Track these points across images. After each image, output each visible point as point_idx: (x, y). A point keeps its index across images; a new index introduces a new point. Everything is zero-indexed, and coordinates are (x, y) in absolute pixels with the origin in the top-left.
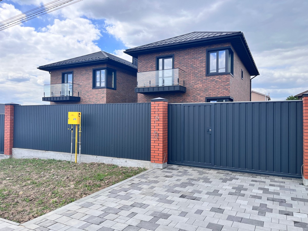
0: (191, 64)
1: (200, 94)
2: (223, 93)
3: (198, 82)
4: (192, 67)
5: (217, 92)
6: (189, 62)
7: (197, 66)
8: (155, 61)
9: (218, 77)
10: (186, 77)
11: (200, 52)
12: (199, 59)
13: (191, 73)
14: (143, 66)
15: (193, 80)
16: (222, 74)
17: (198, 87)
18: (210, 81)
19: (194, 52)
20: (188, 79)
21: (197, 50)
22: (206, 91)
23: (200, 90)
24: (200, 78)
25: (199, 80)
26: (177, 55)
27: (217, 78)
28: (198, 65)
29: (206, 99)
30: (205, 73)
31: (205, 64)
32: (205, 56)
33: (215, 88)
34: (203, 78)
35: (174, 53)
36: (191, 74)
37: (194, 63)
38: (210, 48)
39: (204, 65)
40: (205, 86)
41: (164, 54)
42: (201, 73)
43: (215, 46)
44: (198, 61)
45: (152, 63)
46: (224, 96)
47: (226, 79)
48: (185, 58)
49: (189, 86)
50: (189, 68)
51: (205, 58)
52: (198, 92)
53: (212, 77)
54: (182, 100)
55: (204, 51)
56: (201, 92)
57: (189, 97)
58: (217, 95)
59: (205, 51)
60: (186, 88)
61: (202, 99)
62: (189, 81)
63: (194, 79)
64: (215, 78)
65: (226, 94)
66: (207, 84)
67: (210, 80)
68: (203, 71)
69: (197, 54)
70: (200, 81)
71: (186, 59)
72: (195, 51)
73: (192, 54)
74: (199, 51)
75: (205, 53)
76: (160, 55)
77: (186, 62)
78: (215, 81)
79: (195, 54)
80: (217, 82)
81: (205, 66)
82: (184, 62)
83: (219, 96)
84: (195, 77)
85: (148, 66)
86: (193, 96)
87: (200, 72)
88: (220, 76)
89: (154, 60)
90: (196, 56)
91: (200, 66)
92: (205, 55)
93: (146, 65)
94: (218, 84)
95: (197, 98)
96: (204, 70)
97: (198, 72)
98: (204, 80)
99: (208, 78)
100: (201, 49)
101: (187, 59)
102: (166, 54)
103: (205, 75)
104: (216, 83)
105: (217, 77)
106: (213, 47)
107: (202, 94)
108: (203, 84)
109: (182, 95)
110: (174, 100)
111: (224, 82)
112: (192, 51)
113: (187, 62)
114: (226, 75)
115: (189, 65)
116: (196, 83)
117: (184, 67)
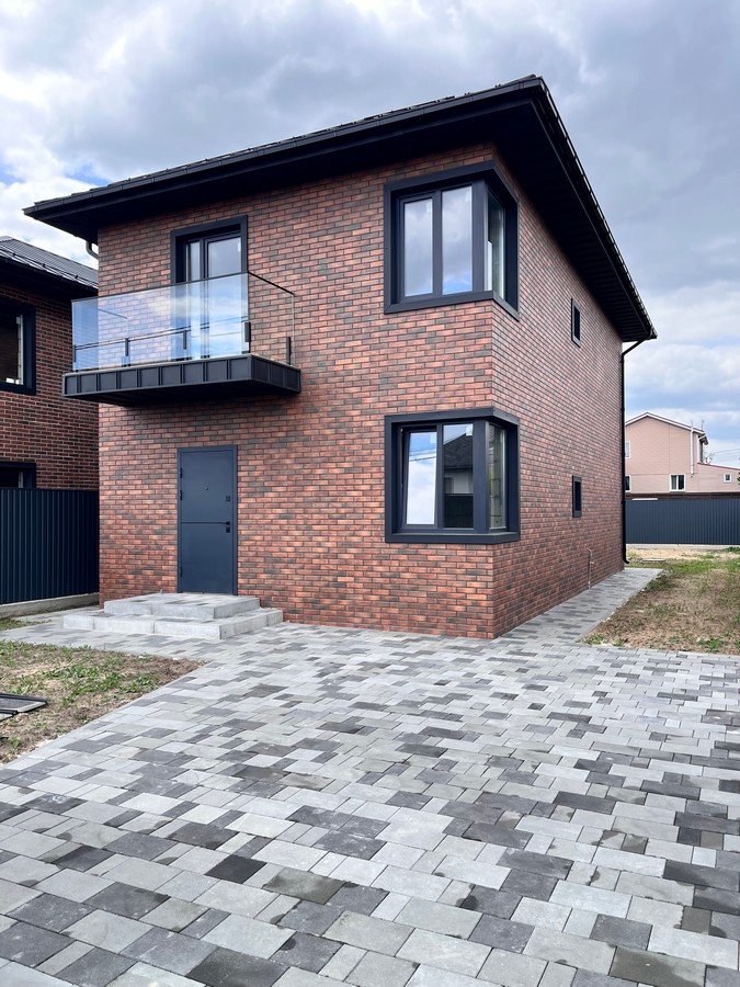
0: (319, 256)
1: (359, 401)
2: (460, 393)
3: (352, 344)
4: (324, 272)
5: (437, 389)
6: (312, 252)
7: (346, 269)
8: (169, 251)
9: (442, 315)
10: (299, 321)
11: (359, 197)
12: (355, 233)
13: (319, 302)
14: (121, 275)
15: (329, 334)
16: (458, 300)
17: (351, 367)
18: (407, 337)
19: (330, 203)
20: (307, 332)
21: (345, 188)
22: (386, 387)
23: (362, 382)
24: (362, 325)
25: (354, 332)
26: (260, 218)
27: (432, 322)
28: (352, 262)
29: (385, 425)
30: (381, 299)
31: (382, 257)
32: (381, 216)
33: (427, 371)
34: (373, 323)
35: (248, 209)
36: (321, 307)
37: (331, 254)
38: (402, 177)
39: (377, 258)
40: (382, 364)
41: (203, 218)
42: (364, 301)
43: (423, 166)
44: (350, 245)
45: (154, 264)
46: (468, 405)
47: (477, 323)
48: (292, 233)
49: (312, 365)
50: (312, 280)
51: (381, 228)
52: (353, 390)
53: (413, 317)
54: (285, 429)
55: (375, 194)
56: (365, 389)
57: (314, 416)
58: (434, 401)
59: (381, 193)
60: (298, 371)
61: (370, 424)
62: (313, 342)
63: (333, 328)
64: (425, 323)
65: (477, 398)
66: (389, 351)
67: (402, 332)
68: (373, 288)
69: (345, 211)
70: (361, 337)
71: (296, 238)
72: (334, 197)
73: (323, 210)
74: (351, 193)
75: (381, 204)
76: (189, 221)
77: (299, 248)
78: (425, 335)
79: (335, 208)
80: (437, 339)
81: (381, 263)
82: (290, 250)
83: (444, 407)
84: (340, 322)
85: (139, 277)
86: (330, 409)
87: (358, 296)
88: (448, 309)
89: (162, 248)
90: (340, 218)
91: (359, 267)
92: (381, 211)
93: (133, 273)
94: (441, 352)
95: (347, 419)
96: (376, 282)
97: (352, 297)
98: (377, 335)
99: (395, 320)
100: (360, 185)
101: (304, 236)
102: (211, 216)
103: (381, 311)
104: (428, 347)
105: (435, 316)
106: (417, 173)
107: (369, 400)
108: (373, 352)
109: (284, 407)
110: (251, 431)
111: (465, 337)
112: (323, 198)
113: (303, 248)
114: (472, 305)
115: (311, 263)
116: (342, 350)
117: (291, 272)
